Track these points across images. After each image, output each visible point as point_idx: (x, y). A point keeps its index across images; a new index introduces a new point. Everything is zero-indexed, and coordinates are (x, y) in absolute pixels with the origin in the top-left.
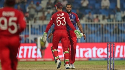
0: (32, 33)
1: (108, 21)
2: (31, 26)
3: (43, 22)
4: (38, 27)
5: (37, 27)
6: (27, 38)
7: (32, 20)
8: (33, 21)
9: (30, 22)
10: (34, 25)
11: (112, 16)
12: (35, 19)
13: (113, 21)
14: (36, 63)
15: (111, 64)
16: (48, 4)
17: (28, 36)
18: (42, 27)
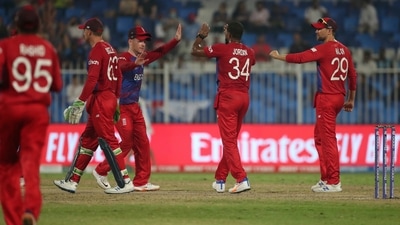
0: (172, 97)
1: (378, 67)
2: (171, 76)
3: (202, 67)
4: (188, 80)
5: (186, 79)
6: (160, 109)
7: (173, 60)
8: (175, 65)
9: (167, 67)
10: (177, 74)
11: (389, 54)
12: (182, 59)
13: (392, 66)
14: (182, 177)
15: (384, 182)
16: (217, 16)
17: (162, 103)
18: (201, 79)
